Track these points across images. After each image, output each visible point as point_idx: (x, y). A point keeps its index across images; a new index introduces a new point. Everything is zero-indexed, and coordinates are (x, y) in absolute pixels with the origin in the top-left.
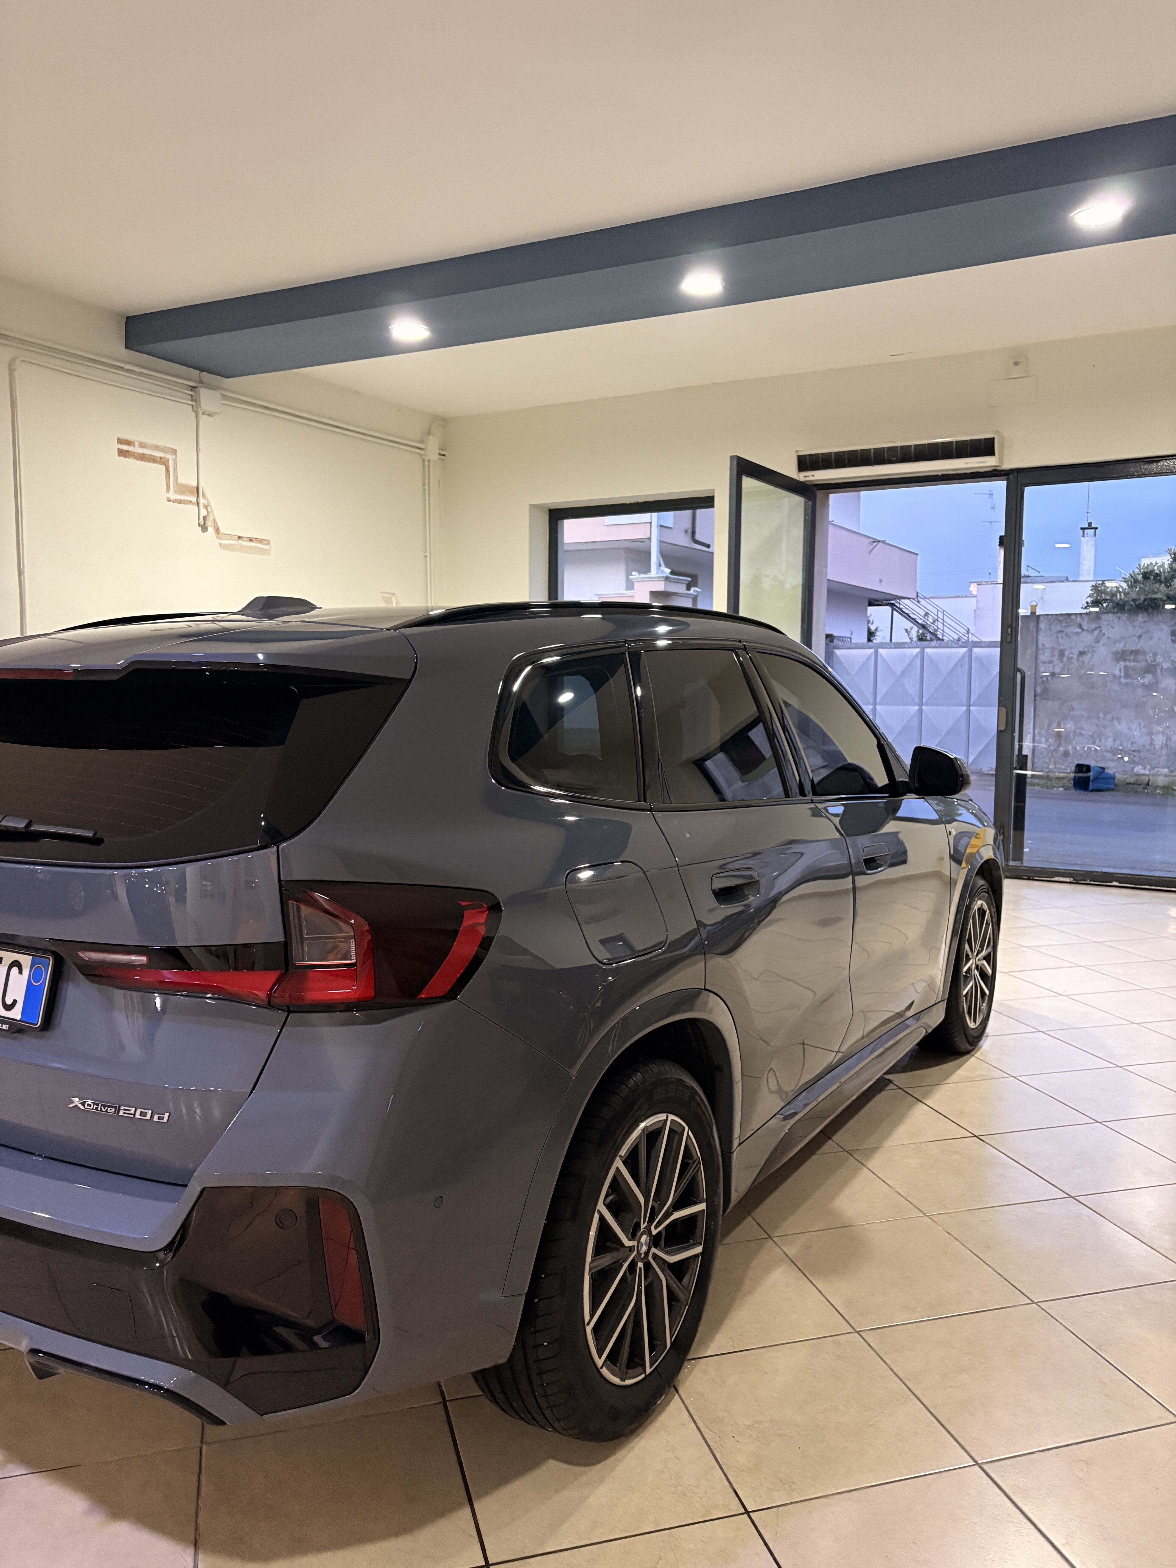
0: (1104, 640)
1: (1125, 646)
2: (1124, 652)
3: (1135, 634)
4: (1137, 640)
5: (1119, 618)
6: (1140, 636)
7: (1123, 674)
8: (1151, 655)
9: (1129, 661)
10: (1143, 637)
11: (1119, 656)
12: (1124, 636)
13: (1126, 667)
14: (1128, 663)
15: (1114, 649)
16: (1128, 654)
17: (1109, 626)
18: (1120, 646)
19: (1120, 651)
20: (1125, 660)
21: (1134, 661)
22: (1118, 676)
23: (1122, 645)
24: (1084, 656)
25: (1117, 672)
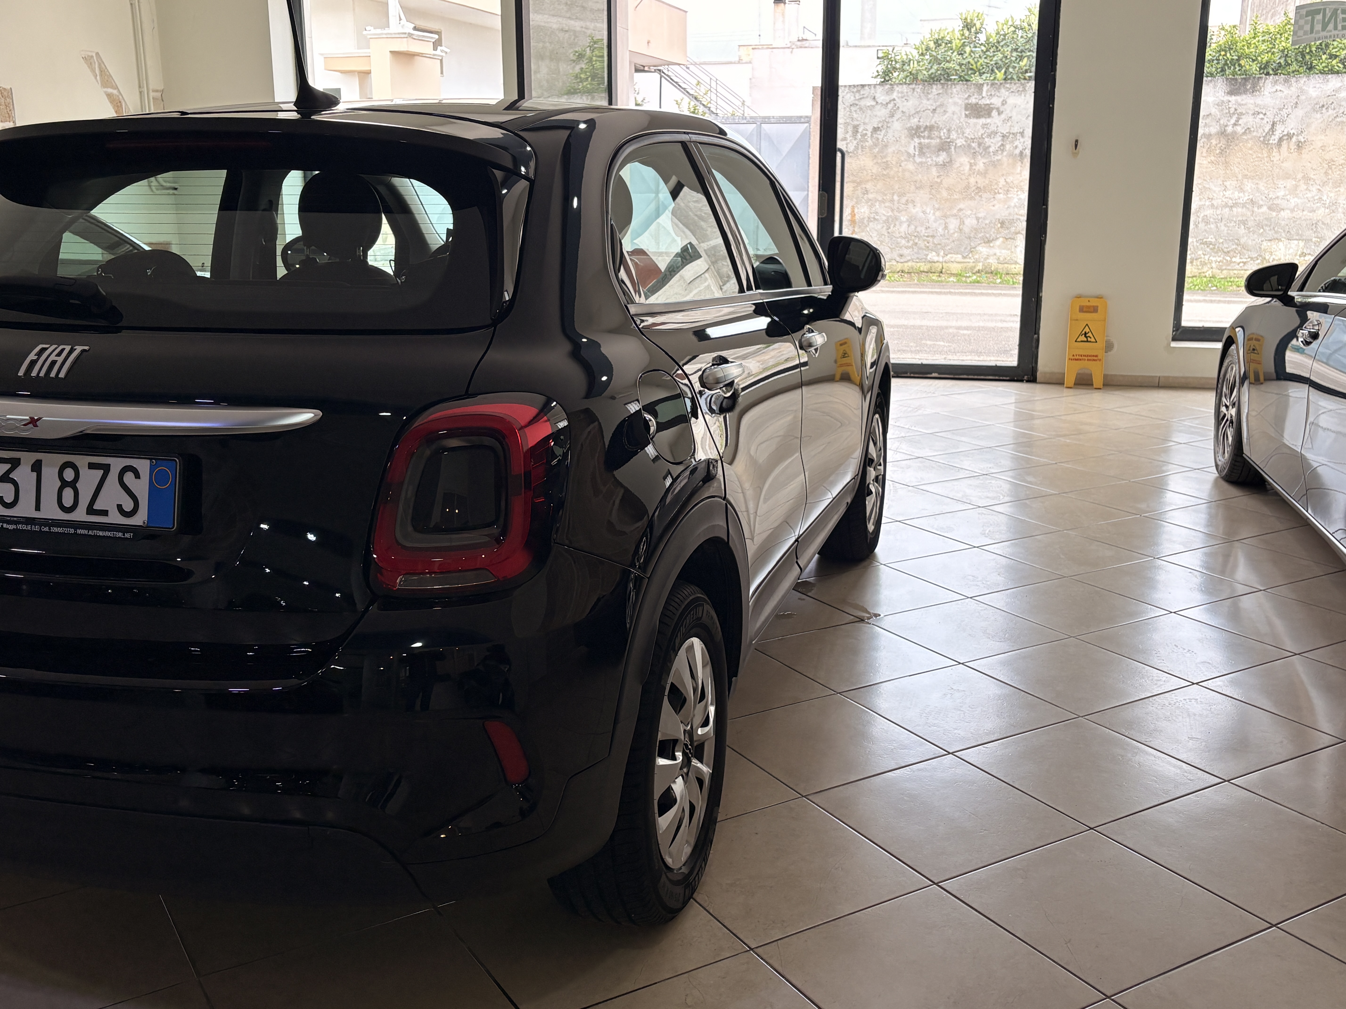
0: (898, 115)
1: (919, 121)
2: (918, 127)
3: (929, 108)
4: (931, 115)
5: (914, 89)
6: (934, 110)
7: (917, 153)
8: (945, 131)
9: (924, 137)
10: (937, 111)
11: (914, 132)
12: (918, 110)
13: (920, 143)
14: (922, 140)
15: (909, 125)
16: (922, 129)
17: (904, 99)
18: (914, 121)
19: (915, 127)
20: (919, 137)
21: (929, 137)
22: (913, 155)
23: (916, 120)
24: (878, 132)
25: (911, 150)
